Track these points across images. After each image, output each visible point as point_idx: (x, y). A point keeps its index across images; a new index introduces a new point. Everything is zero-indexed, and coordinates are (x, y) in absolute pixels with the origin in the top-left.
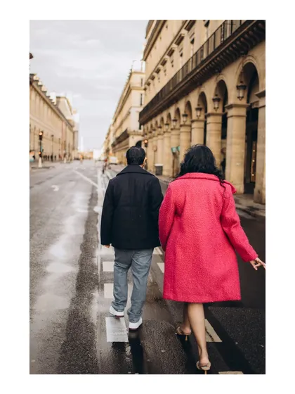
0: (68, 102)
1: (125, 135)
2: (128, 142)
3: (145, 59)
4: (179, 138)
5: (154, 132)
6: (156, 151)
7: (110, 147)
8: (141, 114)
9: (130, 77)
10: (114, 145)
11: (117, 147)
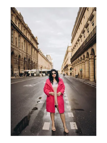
0: (50, 57)
1: (67, 66)
2: (68, 68)
3: (72, 43)
4: (82, 66)
5: (75, 65)
6: (76, 70)
7: (63, 70)
8: (71, 59)
9: (68, 48)
10: (64, 69)
11: (65, 69)
